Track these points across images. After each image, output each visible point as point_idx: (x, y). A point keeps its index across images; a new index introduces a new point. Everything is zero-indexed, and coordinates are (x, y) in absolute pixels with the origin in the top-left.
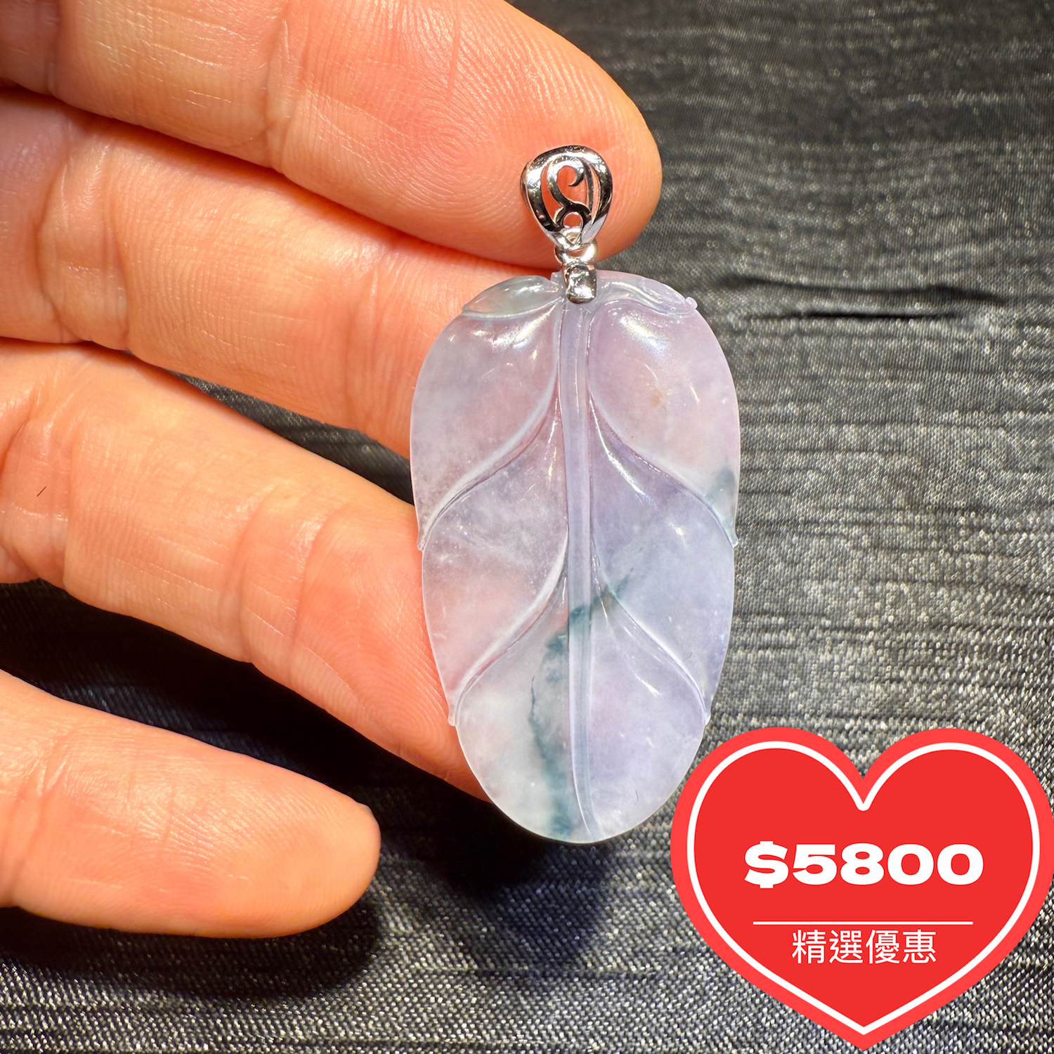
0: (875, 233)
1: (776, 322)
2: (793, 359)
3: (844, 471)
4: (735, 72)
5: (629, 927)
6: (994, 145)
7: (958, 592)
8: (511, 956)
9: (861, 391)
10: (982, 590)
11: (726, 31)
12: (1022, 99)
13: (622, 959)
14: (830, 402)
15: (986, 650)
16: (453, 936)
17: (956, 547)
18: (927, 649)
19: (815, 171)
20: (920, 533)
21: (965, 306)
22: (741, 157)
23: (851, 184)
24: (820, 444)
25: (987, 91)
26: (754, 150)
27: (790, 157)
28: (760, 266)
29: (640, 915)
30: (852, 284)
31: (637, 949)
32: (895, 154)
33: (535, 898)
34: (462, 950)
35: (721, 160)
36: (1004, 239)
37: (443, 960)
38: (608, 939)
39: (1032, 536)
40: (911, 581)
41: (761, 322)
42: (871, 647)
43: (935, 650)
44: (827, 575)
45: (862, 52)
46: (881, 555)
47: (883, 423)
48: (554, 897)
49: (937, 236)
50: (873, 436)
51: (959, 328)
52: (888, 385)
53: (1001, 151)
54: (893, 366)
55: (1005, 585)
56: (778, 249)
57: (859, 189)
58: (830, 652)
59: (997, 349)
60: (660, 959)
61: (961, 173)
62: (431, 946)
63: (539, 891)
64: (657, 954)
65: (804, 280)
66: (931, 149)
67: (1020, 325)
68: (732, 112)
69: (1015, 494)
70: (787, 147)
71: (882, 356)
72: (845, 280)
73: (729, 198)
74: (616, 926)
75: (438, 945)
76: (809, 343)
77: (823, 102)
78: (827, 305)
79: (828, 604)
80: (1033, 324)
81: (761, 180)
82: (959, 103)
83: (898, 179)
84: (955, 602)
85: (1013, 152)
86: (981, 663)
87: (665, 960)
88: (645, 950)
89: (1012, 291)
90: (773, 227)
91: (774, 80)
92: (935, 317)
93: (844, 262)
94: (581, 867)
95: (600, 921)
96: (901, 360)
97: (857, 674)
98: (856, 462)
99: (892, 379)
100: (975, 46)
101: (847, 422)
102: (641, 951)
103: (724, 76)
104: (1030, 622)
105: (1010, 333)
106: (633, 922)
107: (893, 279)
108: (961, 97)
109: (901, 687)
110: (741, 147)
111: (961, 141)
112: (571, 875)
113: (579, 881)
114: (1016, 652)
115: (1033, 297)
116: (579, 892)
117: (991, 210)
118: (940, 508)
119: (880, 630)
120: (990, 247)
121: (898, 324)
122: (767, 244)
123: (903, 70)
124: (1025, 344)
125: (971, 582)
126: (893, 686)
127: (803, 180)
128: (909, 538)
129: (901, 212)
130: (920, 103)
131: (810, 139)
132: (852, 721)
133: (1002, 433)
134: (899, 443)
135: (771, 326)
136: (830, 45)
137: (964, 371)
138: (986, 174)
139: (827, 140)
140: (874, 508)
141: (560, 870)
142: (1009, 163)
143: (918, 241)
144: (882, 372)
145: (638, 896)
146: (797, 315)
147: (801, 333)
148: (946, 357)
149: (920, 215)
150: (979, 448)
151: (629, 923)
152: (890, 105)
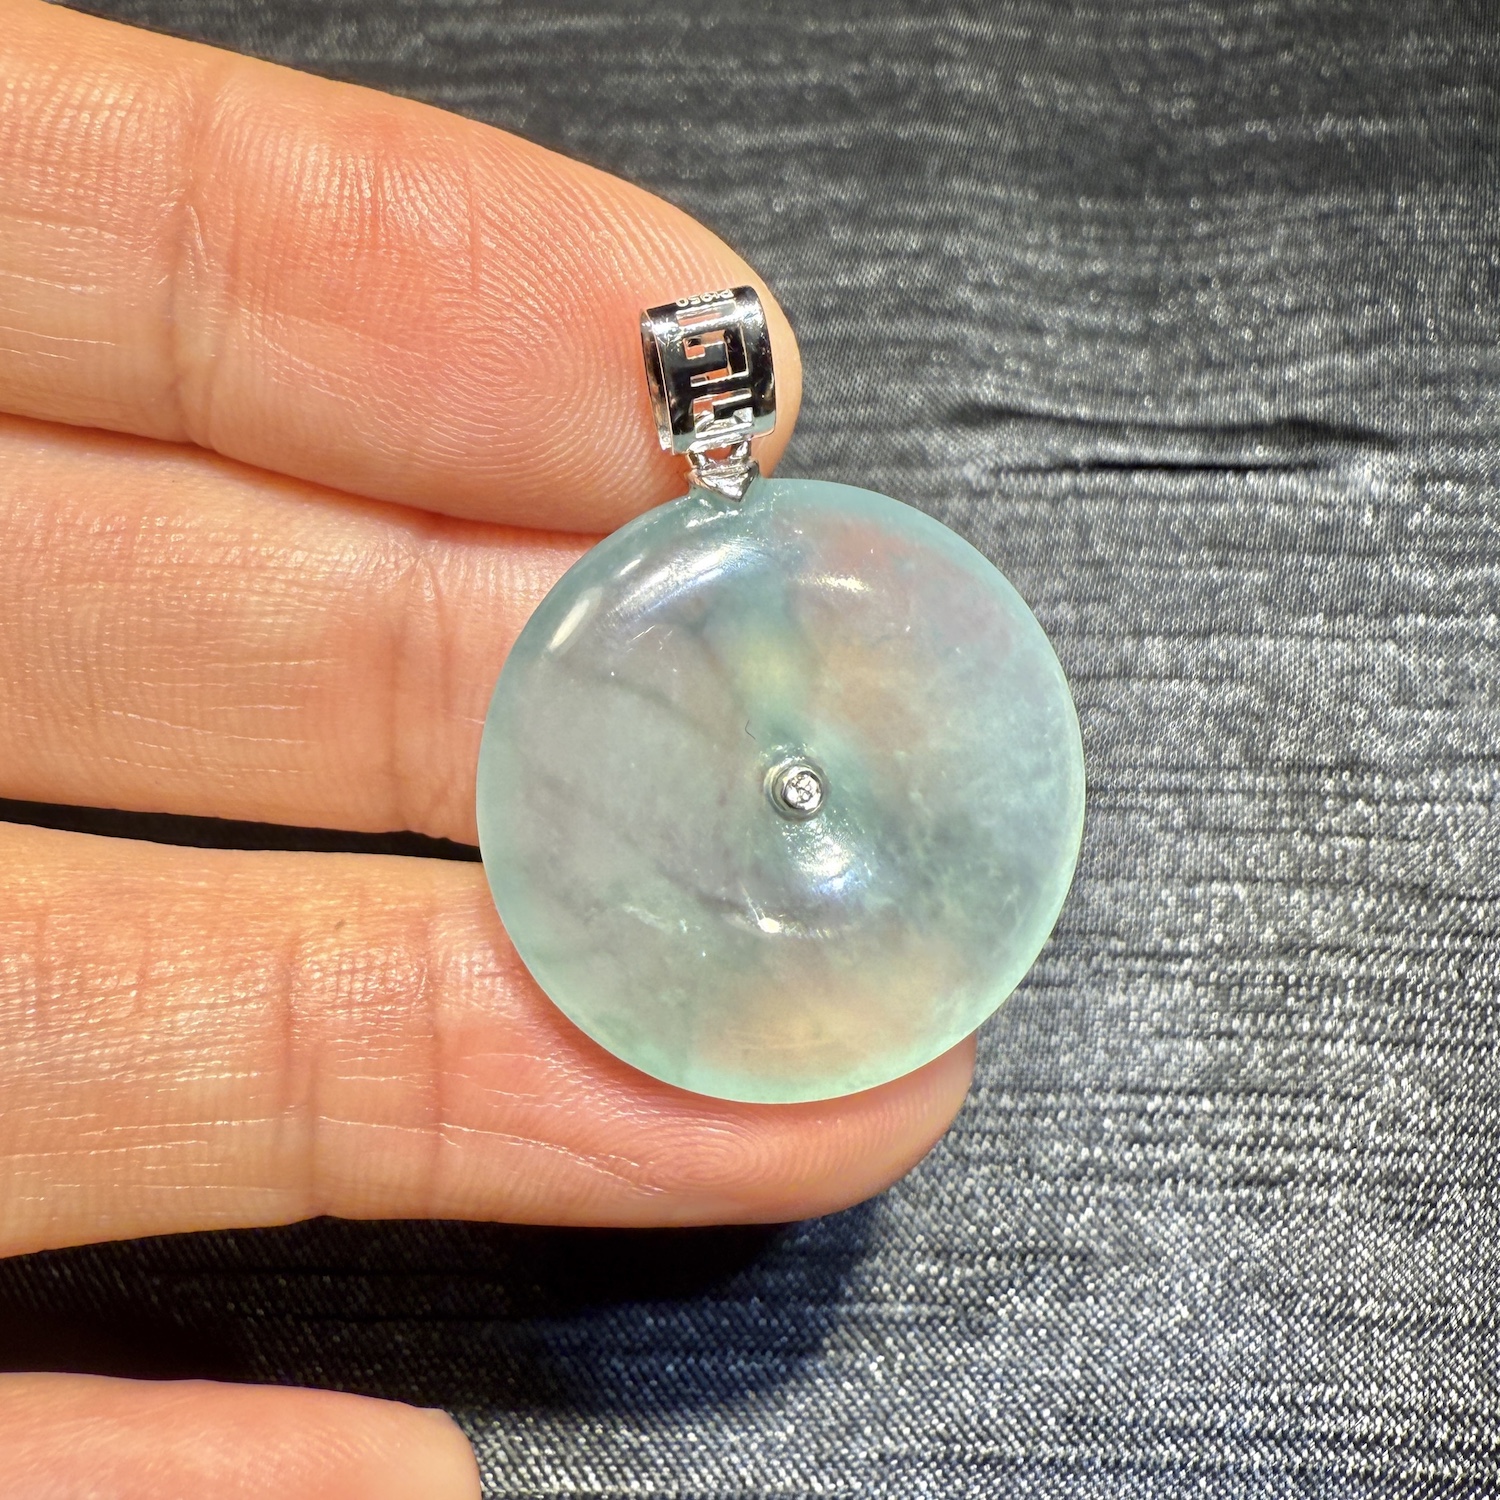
0: (1195, 338)
1: (1040, 477)
2: (1068, 534)
3: (1146, 710)
4: (976, 87)
5: (811, 1422)
6: (1378, 199)
7: (1323, 898)
8: (626, 1470)
9: (1172, 584)
10: (1361, 892)
11: (961, 24)
12: (1422, 128)
13: (800, 1472)
14: (1124, 601)
15: (1365, 985)
16: (536, 1440)
17: (1320, 826)
18: (1274, 985)
19: (1101, 241)
20: (1264, 805)
21: (1334, 450)
22: (985, 220)
23: (1157, 261)
24: (1109, 667)
25: (1367, 114)
26: (1006, 209)
27: (1061, 219)
28: (1015, 390)
29: (828, 1404)
30: (1158, 417)
31: (824, 1457)
32: (1226, 214)
33: (665, 1380)
34: (549, 1460)
35: (953, 224)
36: (1394, 345)
37: (520, 1477)
38: (779, 1442)
39: (1438, 808)
40: (1250, 879)
41: (1017, 478)
42: (1188, 984)
43: (1287, 987)
44: (1119, 872)
45: (1173, 54)
46: (1203, 839)
47: (1206, 634)
48: (694, 1375)
49: (1290, 342)
50: (1191, 654)
51: (1324, 485)
52: (1215, 574)
53: (1389, 209)
54: (1222, 545)
55: (1397, 885)
56: (1044, 363)
57: (1168, 268)
58: (1125, 991)
59: (1384, 518)
60: (860, 1471)
61: (1327, 242)
62: (501, 1455)
63: (670, 1368)
64: (855, 1465)
65: (1083, 411)
66: (1282, 205)
67: (1419, 479)
68: (970, 150)
69: (1411, 744)
70: (1058, 204)
71: (1205, 529)
72: (1149, 411)
73: (968, 283)
74: (791, 1421)
75: (513, 1453)
76: (1092, 509)
77: (1113, 133)
78: (1119, 451)
79: (1121, 917)
80: (1438, 477)
81: (1017, 255)
82: (1325, 134)
83: (1229, 253)
84: (1319, 912)
85: (1408, 210)
86: (1359, 1007)
87: (867, 1474)
88: (836, 1458)
89: (1406, 427)
90: (1035, 329)
91: (1037, 99)
92: (1287, 468)
93: (1146, 382)
94: (737, 1331)
95: (767, 1414)
96: (1234, 535)
97: (1167, 1025)
98: (1163, 695)
99: (1221, 565)
100: (1349, 44)
101: (1150, 633)
102: (830, 1459)
103: (959, 95)
104: (1434, 943)
105: (1404, 492)
106: (818, 1415)
107: (1222, 409)
108: (1327, 123)
109: (1234, 1044)
110: (988, 203)
111: (1327, 194)
112: (721, 1344)
113: (732, 1352)
114: (1413, 989)
115: (1440, 435)
116: (732, 1368)
117: (1374, 301)
118: (1295, 766)
119: (1202, 956)
120: (1372, 358)
121: (1231, 479)
122: (1024, 356)
123: (1238, 82)
124: (1427, 509)
125: (1344, 881)
126: (1222, 1045)
127: (1081, 255)
128: (1247, 813)
129: (1235, 305)
130: (1263, 135)
131: (1092, 192)
132: (1158, 1099)
133: (1391, 648)
134: (1230, 665)
135: (1033, 483)
136: (1124, 45)
137: (1333, 552)
138: (1367, 245)
139: (1120, 193)
140: (1193, 767)
141: (703, 1335)
142: (1402, 227)
143: (1261, 350)
144: (1205, 554)
145: (825, 1373)
146: (1072, 467)
147: (1079, 494)
148: (1304, 530)
149: (1264, 309)
150: (1355, 672)
151: (811, 1417)
152: (1218, 137)
